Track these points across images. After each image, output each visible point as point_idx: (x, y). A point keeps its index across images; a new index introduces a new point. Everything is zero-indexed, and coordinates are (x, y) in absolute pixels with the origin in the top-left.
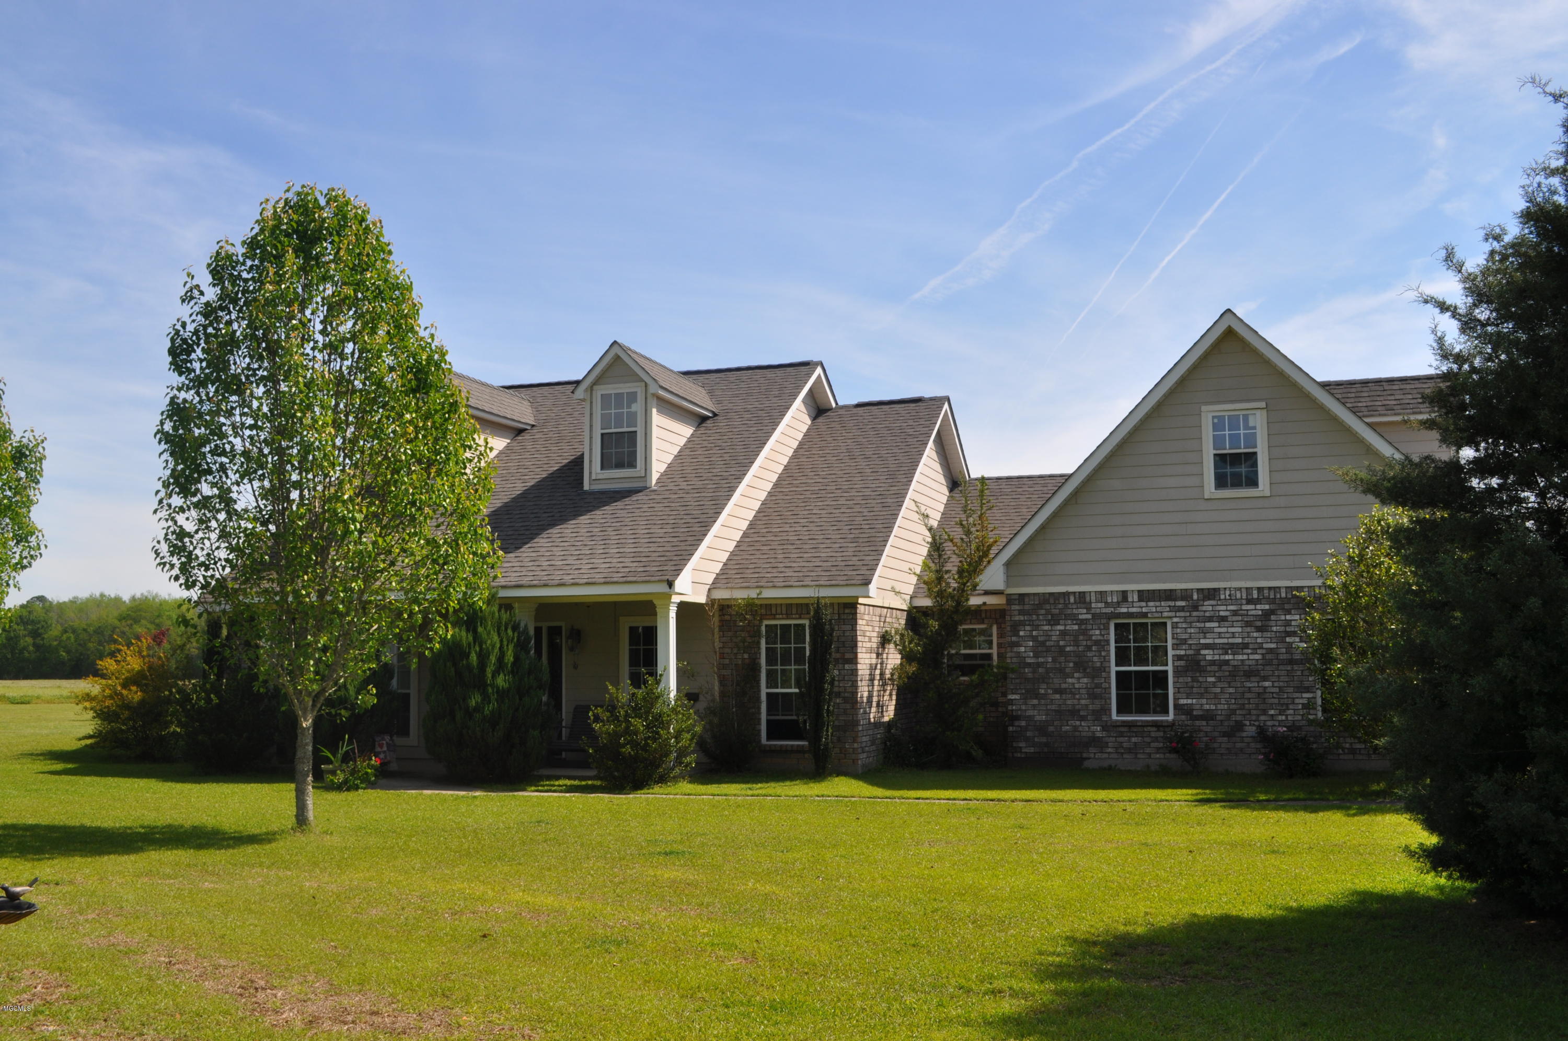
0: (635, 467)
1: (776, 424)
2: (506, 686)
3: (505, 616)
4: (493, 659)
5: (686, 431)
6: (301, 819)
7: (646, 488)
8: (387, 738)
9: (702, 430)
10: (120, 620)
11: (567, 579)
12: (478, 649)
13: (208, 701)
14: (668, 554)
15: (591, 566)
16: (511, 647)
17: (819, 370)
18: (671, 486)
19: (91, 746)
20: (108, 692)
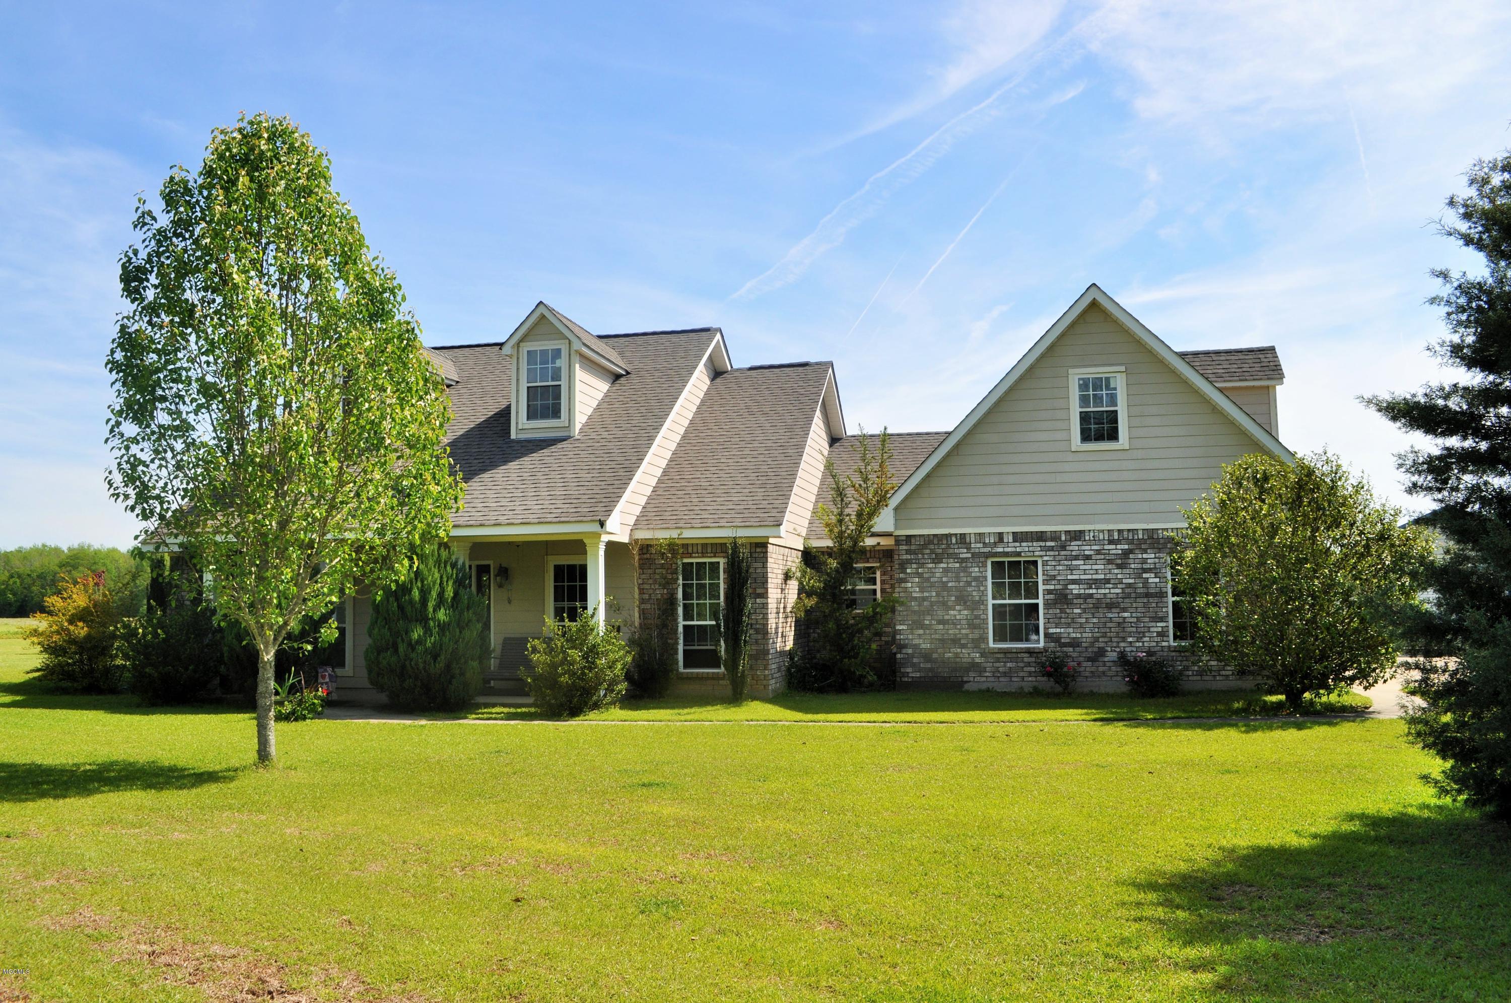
0: (560, 417)
1: (685, 382)
2: (447, 619)
3: (444, 554)
4: (434, 594)
5: (603, 386)
6: (263, 755)
7: (569, 437)
8: (329, 670)
9: (617, 386)
11: (502, 519)
12: (419, 584)
13: (155, 635)
14: (597, 496)
15: (524, 507)
16: (451, 583)
17: (718, 336)
18: (594, 435)
19: (38, 679)
20: (55, 628)
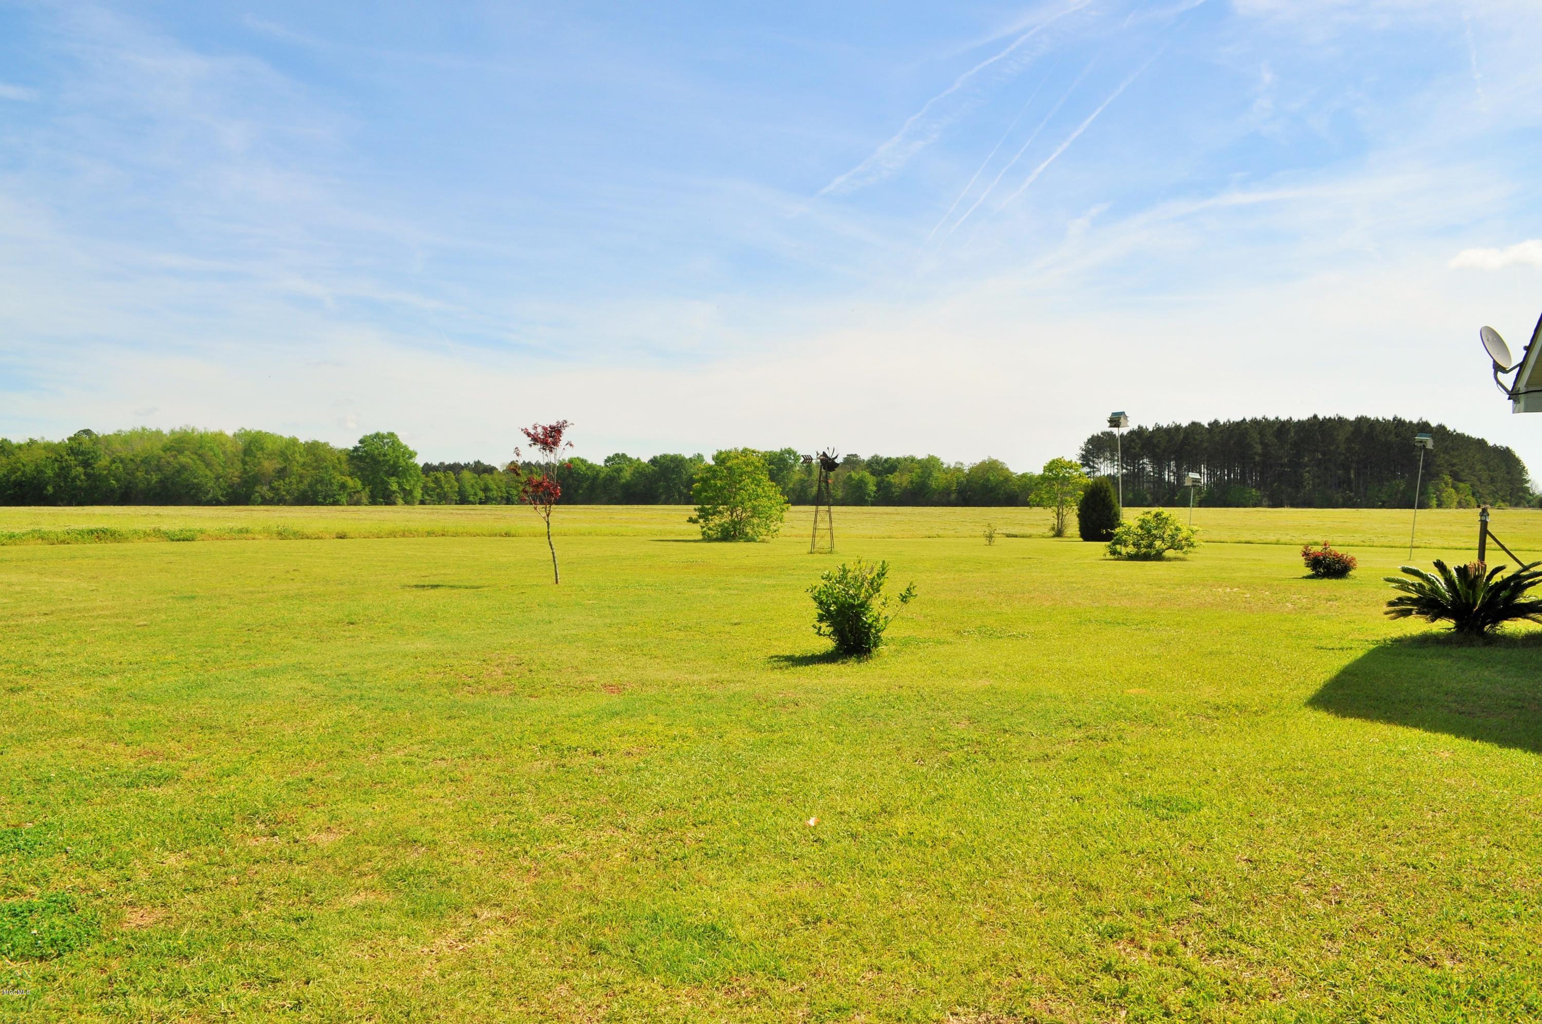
10: (164, 451)
